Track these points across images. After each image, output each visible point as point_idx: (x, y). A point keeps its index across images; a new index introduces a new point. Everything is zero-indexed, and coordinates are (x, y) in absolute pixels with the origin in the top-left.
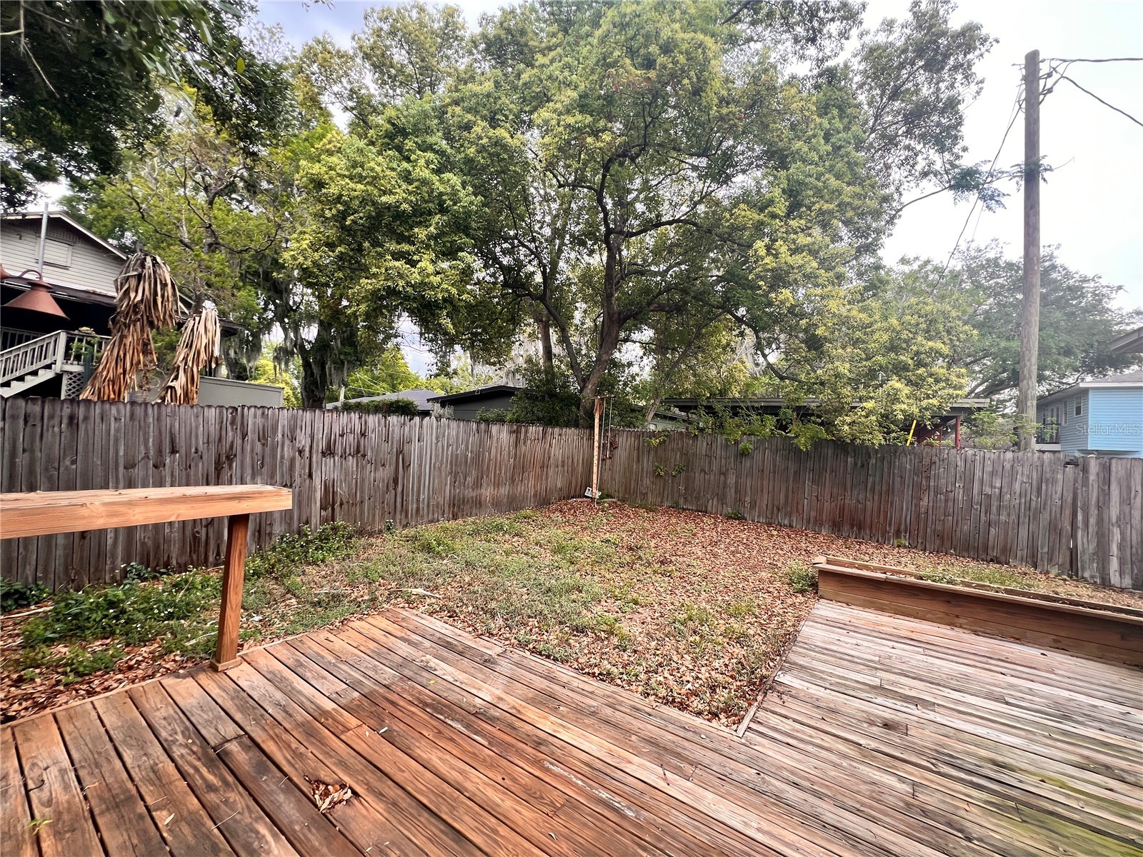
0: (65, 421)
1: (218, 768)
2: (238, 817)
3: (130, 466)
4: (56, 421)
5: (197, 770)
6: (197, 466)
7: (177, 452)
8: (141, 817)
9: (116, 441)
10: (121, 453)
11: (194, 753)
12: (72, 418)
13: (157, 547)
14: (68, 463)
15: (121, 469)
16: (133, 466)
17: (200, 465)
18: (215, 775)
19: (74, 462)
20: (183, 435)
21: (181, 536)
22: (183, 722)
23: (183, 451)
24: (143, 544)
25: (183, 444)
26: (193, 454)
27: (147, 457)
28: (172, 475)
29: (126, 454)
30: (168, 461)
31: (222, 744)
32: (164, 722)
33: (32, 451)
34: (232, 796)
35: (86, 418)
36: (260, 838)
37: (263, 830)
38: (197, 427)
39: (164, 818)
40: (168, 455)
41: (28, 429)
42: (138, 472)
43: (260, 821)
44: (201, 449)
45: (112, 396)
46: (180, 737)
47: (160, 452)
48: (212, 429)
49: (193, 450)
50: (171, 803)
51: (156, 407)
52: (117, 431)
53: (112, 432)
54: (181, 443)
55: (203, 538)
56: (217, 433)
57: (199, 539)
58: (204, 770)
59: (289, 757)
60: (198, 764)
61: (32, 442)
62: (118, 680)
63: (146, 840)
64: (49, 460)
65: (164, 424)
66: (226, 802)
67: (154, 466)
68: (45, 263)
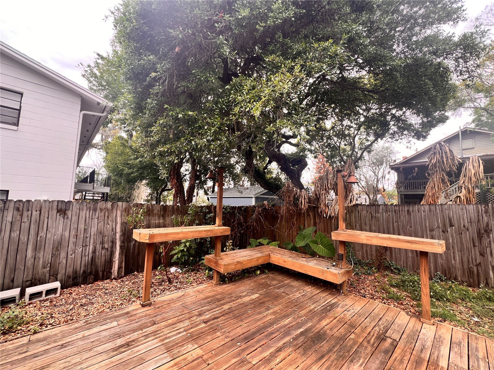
0: (406, 212)
1: (377, 340)
2: (362, 353)
3: (432, 230)
4: (403, 212)
5: (373, 336)
6: (465, 233)
7: (454, 226)
8: (350, 332)
9: (425, 220)
10: (427, 225)
11: (379, 332)
12: (408, 211)
13: (449, 269)
14: (409, 227)
15: (428, 231)
16: (433, 230)
17: (468, 233)
18: (374, 340)
19: (411, 227)
20: (455, 218)
21: (461, 267)
22: (389, 324)
23: (456, 226)
24: (442, 265)
25: (456, 222)
26: (462, 228)
27: (438, 227)
28: (452, 237)
29: (429, 225)
30: (449, 230)
31: (388, 337)
32: (385, 320)
33: (398, 222)
34: (369, 348)
35: (413, 211)
36: (358, 361)
37: (361, 361)
38: (463, 215)
39: (352, 336)
40: (449, 227)
41: (396, 215)
42: (435, 233)
43: (364, 359)
44: (466, 225)
45: (432, 202)
46: (382, 326)
47: (444, 225)
48: (472, 215)
49: (462, 226)
50: (358, 336)
51: (440, 206)
52: (425, 216)
53: (423, 216)
54: (455, 222)
55: (475, 272)
56: (476, 218)
57: (473, 272)
58: (374, 337)
59: (398, 358)
60: (375, 335)
61: (398, 219)
62: (395, 305)
63: (344, 336)
64: (403, 226)
65: (445, 213)
66: (366, 347)
67: (442, 231)
68: (463, 150)
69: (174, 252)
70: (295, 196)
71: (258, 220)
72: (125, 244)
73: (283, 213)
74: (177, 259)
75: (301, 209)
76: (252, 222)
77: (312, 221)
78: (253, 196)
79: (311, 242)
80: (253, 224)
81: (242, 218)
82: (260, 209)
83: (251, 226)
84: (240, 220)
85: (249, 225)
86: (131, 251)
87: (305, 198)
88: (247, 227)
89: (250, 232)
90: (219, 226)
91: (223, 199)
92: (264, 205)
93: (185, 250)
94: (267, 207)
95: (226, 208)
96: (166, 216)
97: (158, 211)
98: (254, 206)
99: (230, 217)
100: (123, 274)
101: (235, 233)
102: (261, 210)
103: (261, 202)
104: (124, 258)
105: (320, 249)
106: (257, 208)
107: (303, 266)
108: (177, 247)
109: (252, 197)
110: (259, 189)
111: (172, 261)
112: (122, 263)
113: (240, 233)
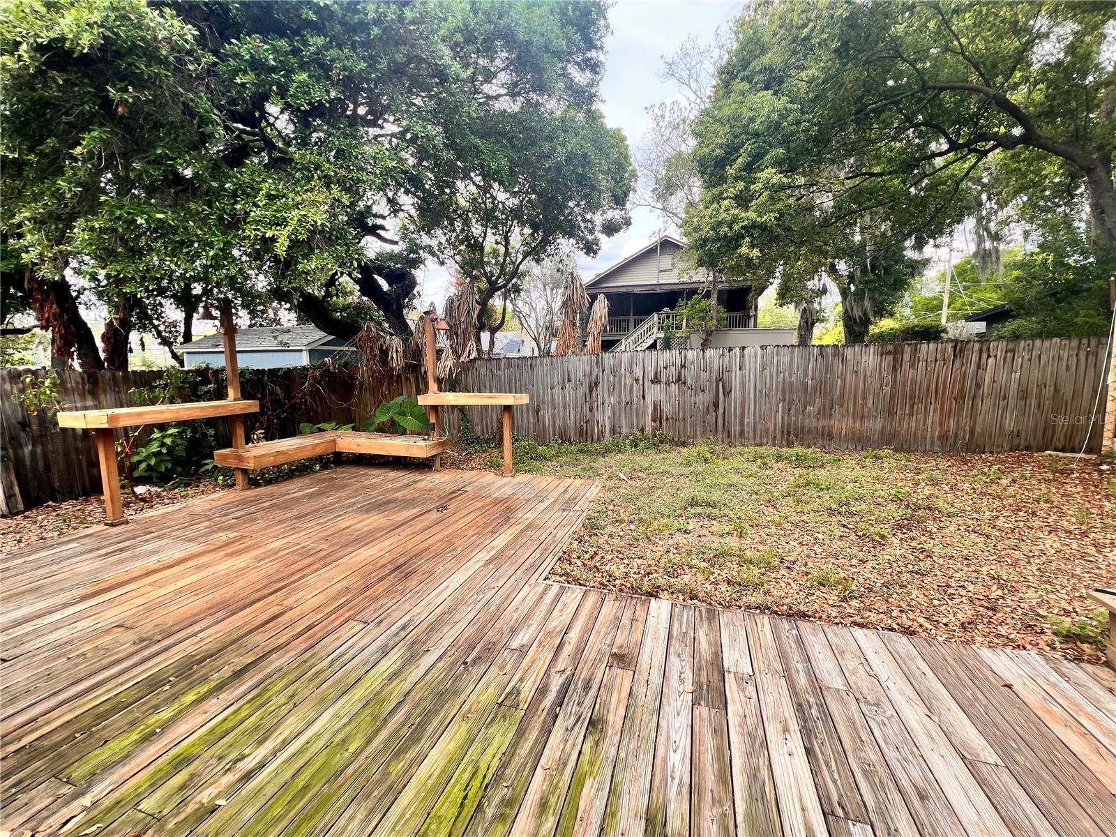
0: (529, 367)
7: (571, 381)
12: (531, 365)
14: (531, 386)
15: (549, 389)
16: (553, 388)
20: (573, 372)
23: (573, 380)
25: (573, 376)
27: (558, 384)
28: (569, 393)
30: (567, 386)
35: (536, 365)
38: (579, 367)
40: (567, 383)
41: (519, 371)
42: (555, 391)
44: (582, 379)
48: (586, 367)
49: (578, 380)
53: (545, 371)
56: (589, 370)
61: (520, 376)
64: (526, 385)
65: (564, 366)
67: (561, 388)
68: (661, 271)
69: (136, 459)
70: (382, 347)
71: (314, 393)
72: (8, 452)
73: (363, 377)
74: (146, 471)
75: (392, 369)
76: (302, 398)
77: (414, 389)
78: (303, 348)
79: (396, 413)
80: (306, 401)
81: (279, 391)
82: (317, 373)
83: (300, 405)
84: (277, 395)
85: (296, 403)
86: (28, 463)
87: (397, 351)
88: (293, 407)
89: (301, 415)
90: (235, 400)
91: (238, 355)
92: (324, 364)
93: (164, 451)
94: (331, 367)
95: (242, 374)
96: (100, 392)
97: (77, 383)
98: (304, 368)
99: (253, 389)
100: (21, 506)
101: (268, 419)
102: (320, 375)
103: (318, 359)
104: (13, 478)
105: (409, 422)
106: (311, 371)
107: (384, 445)
108: (144, 450)
109: (301, 351)
110: (314, 335)
111: (136, 474)
112: (12, 487)
113: (278, 417)
